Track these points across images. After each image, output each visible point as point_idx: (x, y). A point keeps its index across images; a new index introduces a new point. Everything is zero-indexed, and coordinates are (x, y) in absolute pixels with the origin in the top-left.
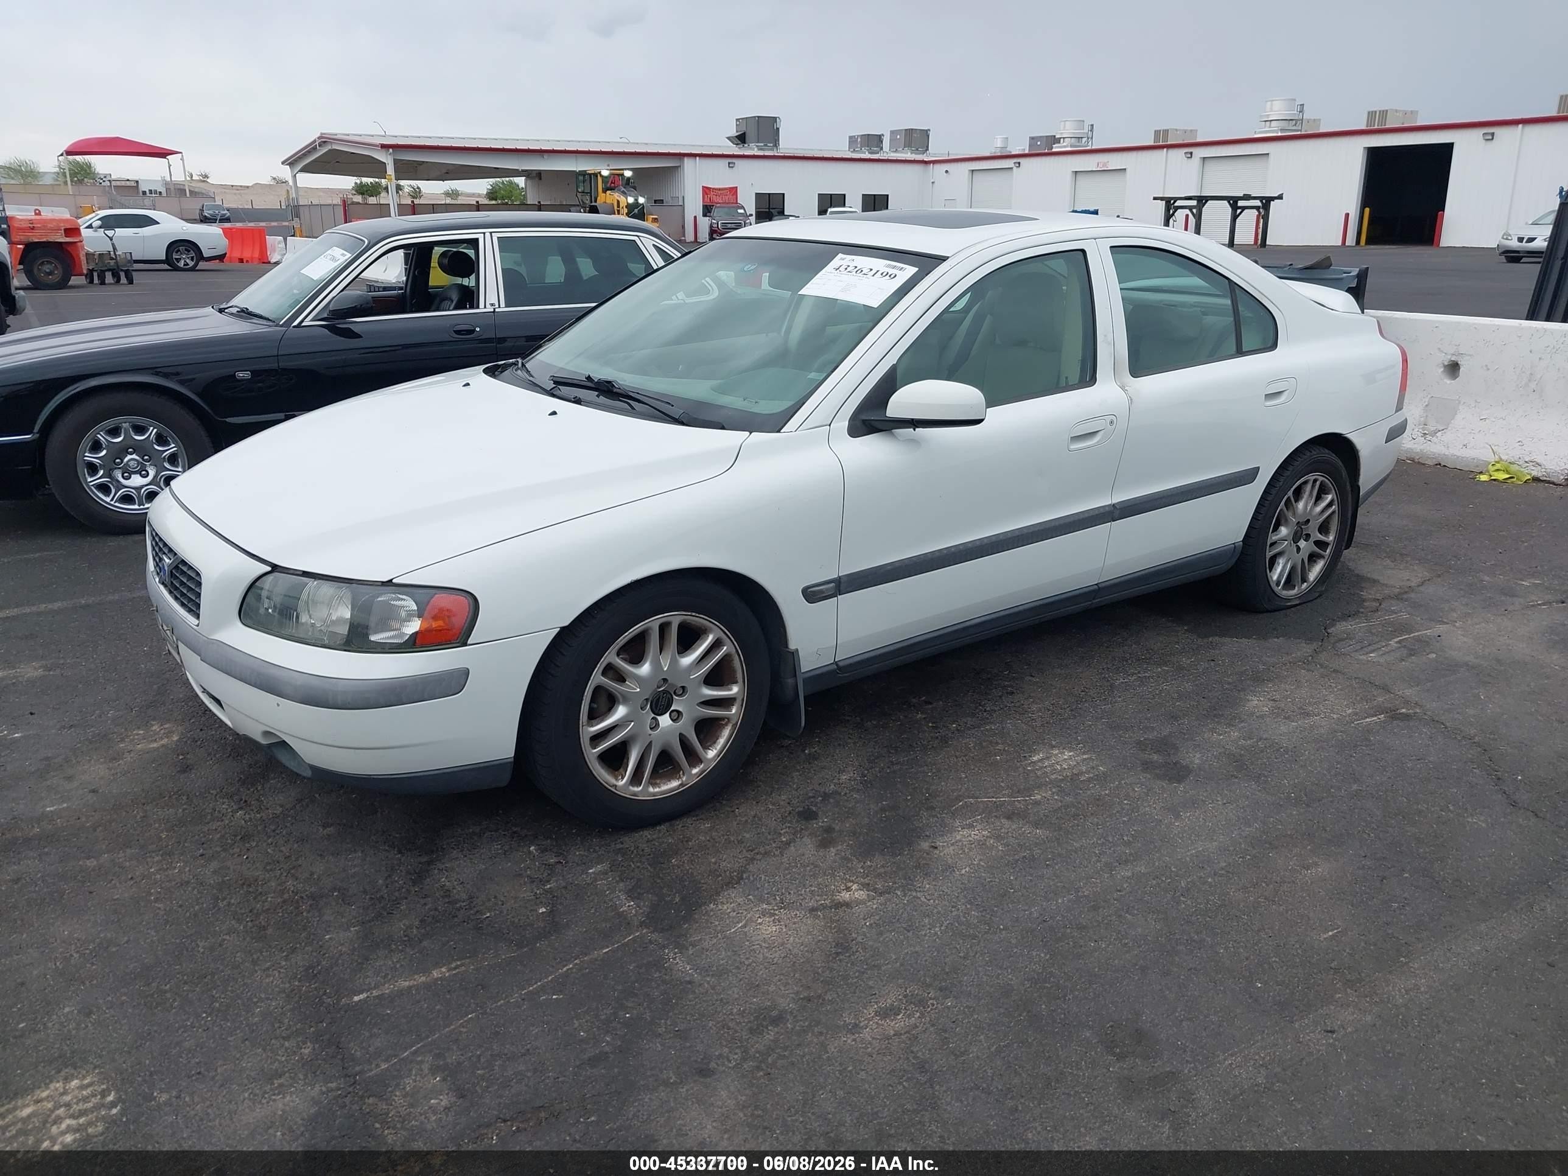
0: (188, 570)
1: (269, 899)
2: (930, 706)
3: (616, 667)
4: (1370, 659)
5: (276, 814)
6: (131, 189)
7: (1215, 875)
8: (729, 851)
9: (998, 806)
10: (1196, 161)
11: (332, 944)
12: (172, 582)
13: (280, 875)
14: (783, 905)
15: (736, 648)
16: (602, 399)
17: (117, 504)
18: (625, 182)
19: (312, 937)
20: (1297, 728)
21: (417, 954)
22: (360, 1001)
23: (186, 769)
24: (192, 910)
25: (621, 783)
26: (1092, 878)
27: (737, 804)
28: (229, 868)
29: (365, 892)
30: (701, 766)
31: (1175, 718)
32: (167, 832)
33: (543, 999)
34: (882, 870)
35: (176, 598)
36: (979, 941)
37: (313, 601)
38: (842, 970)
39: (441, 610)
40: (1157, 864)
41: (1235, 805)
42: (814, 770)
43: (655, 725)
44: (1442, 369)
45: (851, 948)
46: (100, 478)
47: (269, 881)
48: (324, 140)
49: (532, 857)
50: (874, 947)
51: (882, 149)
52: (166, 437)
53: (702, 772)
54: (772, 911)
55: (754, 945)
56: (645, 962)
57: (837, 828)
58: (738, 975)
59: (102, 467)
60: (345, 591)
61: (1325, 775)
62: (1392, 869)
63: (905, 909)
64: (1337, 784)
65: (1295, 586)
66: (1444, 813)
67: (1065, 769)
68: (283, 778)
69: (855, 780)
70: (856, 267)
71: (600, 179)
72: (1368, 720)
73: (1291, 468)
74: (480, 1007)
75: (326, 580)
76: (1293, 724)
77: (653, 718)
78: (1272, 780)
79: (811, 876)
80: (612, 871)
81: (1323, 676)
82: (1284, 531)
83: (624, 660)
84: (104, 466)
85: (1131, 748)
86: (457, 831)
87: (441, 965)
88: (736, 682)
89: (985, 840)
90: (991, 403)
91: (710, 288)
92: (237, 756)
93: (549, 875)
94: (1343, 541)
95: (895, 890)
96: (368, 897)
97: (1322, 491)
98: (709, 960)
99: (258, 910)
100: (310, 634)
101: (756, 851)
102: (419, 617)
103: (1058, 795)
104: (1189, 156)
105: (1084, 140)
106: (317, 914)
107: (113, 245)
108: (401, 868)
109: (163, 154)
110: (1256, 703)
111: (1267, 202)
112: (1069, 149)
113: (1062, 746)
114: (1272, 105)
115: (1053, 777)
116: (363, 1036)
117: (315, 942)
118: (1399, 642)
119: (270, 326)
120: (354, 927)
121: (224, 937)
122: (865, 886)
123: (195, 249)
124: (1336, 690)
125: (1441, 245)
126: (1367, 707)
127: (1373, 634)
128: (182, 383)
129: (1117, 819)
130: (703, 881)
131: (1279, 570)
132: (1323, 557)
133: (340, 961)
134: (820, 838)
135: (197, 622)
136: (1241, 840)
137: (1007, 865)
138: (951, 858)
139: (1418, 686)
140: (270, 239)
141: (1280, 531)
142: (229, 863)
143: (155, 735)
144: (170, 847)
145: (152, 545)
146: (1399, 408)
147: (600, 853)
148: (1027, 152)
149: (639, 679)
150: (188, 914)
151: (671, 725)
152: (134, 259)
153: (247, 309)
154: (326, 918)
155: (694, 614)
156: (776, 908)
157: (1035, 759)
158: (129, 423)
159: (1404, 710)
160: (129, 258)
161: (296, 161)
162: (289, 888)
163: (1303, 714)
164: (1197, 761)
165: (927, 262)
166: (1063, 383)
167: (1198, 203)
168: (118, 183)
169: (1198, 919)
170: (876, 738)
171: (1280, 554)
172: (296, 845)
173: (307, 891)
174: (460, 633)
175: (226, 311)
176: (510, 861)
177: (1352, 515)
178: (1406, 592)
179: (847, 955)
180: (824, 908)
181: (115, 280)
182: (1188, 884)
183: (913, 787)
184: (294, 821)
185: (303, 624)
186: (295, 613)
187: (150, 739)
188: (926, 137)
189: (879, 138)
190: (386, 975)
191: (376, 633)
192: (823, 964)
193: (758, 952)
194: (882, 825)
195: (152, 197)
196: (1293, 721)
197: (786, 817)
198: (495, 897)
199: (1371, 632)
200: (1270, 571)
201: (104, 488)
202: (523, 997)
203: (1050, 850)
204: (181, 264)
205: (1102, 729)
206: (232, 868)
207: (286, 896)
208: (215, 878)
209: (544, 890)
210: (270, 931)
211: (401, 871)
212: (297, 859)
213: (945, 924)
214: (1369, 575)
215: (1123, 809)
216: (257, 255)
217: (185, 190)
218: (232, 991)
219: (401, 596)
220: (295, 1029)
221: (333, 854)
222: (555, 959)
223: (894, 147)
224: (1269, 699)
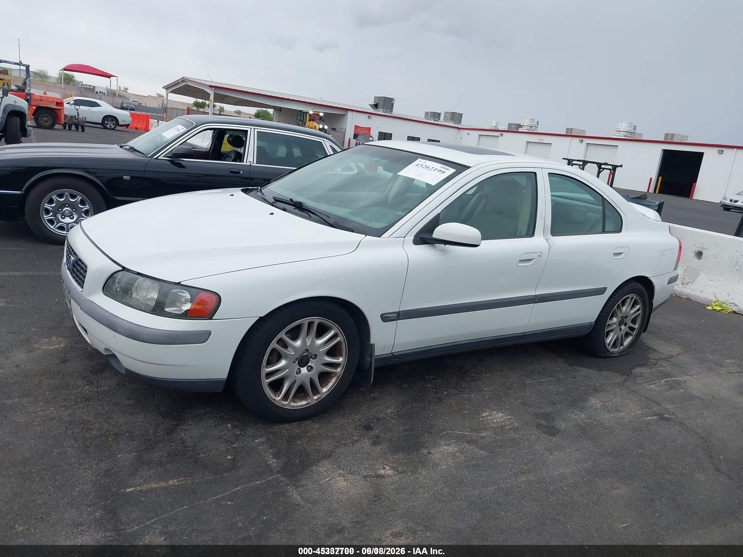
0: (82, 264)
1: (94, 433)
2: (435, 381)
3: (284, 340)
4: (651, 388)
5: (105, 390)
6: (91, 90)
7: (568, 486)
8: (327, 440)
9: (463, 436)
10: (584, 144)
11: (121, 460)
12: (73, 269)
13: (101, 421)
14: (350, 472)
15: (344, 339)
16: (296, 211)
17: (56, 230)
18: (319, 118)
19: (111, 455)
20: (613, 417)
21: (163, 471)
22: (130, 491)
23: (65, 361)
24: (54, 433)
25: (278, 399)
26: (506, 479)
27: (334, 417)
28: (76, 414)
29: (142, 435)
30: (319, 396)
31: (554, 404)
32: (49, 391)
33: (223, 503)
34: (402, 461)
35: (74, 277)
36: (447, 505)
37: (140, 287)
38: (376, 509)
39: (202, 300)
40: (539, 476)
41: (580, 452)
42: (374, 405)
43: (299, 372)
44: (694, 254)
45: (382, 499)
46: (50, 216)
47: (95, 423)
48: (183, 80)
49: (228, 429)
50: (394, 500)
51: (440, 119)
52: (85, 202)
53: (319, 398)
54: (344, 475)
55: (333, 491)
56: (277, 491)
57: (382, 436)
58: (323, 505)
59: (52, 211)
60: (156, 285)
61: (626, 443)
62: (657, 496)
63: (412, 483)
64: (632, 448)
65: (617, 347)
66: (684, 471)
67: (498, 422)
68: (112, 373)
69: (394, 413)
70: (426, 166)
71: (308, 115)
72: (648, 418)
73: (622, 290)
74: (190, 503)
75: (149, 278)
76: (612, 415)
77: (298, 368)
78: (599, 442)
79: (367, 459)
80: (267, 442)
81: (627, 393)
82: (615, 320)
83: (288, 337)
84: (53, 211)
85: (532, 416)
86: (193, 411)
87: (174, 478)
88: (342, 356)
89: (456, 453)
90: (484, 238)
91: (353, 168)
92: (91, 358)
93: (235, 440)
94: (642, 329)
95: (407, 472)
96: (143, 438)
97: (635, 303)
98: (309, 495)
99: (87, 438)
100: (136, 303)
101: (340, 443)
102: (191, 302)
103: (494, 435)
104: (581, 142)
105: (534, 128)
106: (116, 443)
107: (78, 113)
108: (163, 426)
109: (109, 76)
110: (594, 401)
111: (615, 167)
112: (526, 131)
113: (498, 410)
114: (622, 124)
115: (492, 425)
116: (128, 510)
117: (113, 458)
118: (666, 381)
119: (143, 157)
120: (134, 453)
121: (67, 449)
122: (393, 468)
123: (116, 120)
124: (633, 400)
125: (693, 198)
126: (648, 411)
127: (653, 376)
128: (97, 177)
129: (522, 451)
130: (311, 454)
131: (610, 338)
132: (632, 335)
133: (123, 470)
134: (373, 440)
135: (81, 290)
136: (582, 470)
137: (465, 467)
138: (437, 459)
139: (674, 404)
140: (151, 121)
141: (613, 319)
142: (76, 412)
143: (53, 342)
144: (49, 399)
145: (67, 250)
146: (675, 269)
147: (262, 432)
148: (506, 130)
149: (294, 348)
150: (51, 435)
151: (307, 373)
152: (86, 121)
153: (133, 147)
154: (120, 446)
155: (326, 319)
156: (346, 473)
157: (484, 415)
158: (69, 192)
159: (667, 416)
160: (84, 120)
161: (169, 87)
162: (105, 429)
163: (617, 410)
164: (563, 427)
165: (461, 168)
166: (518, 234)
167: (583, 163)
168: (86, 86)
169: (558, 508)
170: (406, 393)
171: (612, 331)
172: (112, 407)
173: (113, 431)
174: (210, 313)
175: (124, 147)
176: (217, 430)
177: (648, 317)
178: (670, 358)
179: (380, 502)
180: (371, 476)
181: (76, 129)
182: (554, 489)
183: (422, 420)
184: (113, 395)
185: (133, 298)
186: (130, 292)
187: (50, 344)
188: (461, 117)
189: (439, 115)
190: (146, 480)
191: (169, 307)
192: (367, 505)
193: (335, 494)
194: (405, 438)
195: (101, 95)
196: (611, 413)
197: (357, 427)
198: (207, 447)
199: (652, 375)
200: (606, 338)
201: (51, 222)
202: (213, 500)
203: (487, 462)
204: (108, 126)
205: (518, 404)
206: (78, 414)
207: (102, 432)
208: (68, 418)
209: (232, 447)
210: (90, 449)
211: (162, 427)
212: (111, 414)
213: (431, 493)
214: (653, 347)
215: (525, 446)
216: (144, 127)
217: (116, 94)
218: (66, 477)
219: (183, 291)
220: (94, 502)
221: (129, 414)
222: (232, 483)
223: (445, 119)
224: (600, 401)
